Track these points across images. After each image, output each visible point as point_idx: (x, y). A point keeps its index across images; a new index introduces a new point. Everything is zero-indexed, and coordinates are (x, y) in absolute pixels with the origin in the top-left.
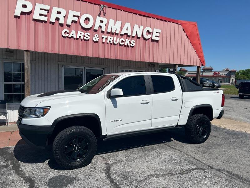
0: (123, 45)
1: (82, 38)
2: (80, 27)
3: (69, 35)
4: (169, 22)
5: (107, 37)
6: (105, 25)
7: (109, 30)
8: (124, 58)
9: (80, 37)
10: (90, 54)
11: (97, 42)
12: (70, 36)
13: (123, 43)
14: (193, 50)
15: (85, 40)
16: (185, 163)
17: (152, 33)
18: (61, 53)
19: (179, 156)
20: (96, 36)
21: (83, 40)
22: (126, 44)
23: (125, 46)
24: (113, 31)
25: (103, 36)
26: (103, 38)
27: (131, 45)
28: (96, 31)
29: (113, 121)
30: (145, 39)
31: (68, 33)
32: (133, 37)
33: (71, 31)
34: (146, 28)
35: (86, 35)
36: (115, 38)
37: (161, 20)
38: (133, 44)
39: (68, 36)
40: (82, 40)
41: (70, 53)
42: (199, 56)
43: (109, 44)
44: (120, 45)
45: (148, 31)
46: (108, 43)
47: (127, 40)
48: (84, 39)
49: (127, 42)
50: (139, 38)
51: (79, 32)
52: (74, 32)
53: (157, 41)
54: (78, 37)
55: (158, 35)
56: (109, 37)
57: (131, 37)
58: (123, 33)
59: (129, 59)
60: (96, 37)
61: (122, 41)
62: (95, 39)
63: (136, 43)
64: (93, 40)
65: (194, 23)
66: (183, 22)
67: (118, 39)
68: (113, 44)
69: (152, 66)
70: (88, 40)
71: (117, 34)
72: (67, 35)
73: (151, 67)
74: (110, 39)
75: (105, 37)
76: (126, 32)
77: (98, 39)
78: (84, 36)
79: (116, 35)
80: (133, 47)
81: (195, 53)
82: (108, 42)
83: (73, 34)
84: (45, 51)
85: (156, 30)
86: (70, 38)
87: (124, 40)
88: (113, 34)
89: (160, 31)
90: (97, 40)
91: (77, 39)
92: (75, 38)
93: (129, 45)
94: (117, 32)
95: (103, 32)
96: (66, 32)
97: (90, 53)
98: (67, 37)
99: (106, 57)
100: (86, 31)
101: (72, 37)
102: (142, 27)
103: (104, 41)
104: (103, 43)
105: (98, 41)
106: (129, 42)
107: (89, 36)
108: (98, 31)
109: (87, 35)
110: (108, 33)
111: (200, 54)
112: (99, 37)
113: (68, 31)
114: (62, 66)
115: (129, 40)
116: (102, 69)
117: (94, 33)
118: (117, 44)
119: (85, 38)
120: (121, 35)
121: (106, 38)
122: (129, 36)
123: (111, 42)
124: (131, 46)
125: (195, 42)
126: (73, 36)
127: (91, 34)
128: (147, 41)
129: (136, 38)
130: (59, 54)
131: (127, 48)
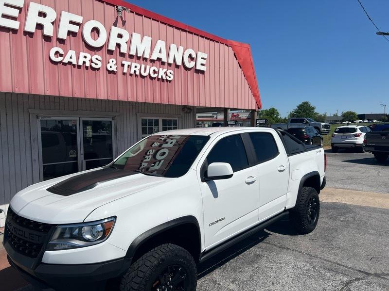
0: (155, 78)
1: (88, 64)
2: (82, 44)
3: (63, 59)
4: (216, 42)
5: (129, 63)
6: (126, 42)
7: (133, 52)
8: (158, 101)
9: (84, 63)
10: (103, 96)
11: (113, 72)
12: (66, 61)
13: (156, 75)
14: (247, 86)
15: (94, 69)
16: (328, 275)
17: (195, 59)
18: (49, 93)
19: (308, 262)
20: (113, 61)
21: (89, 68)
22: (160, 77)
23: (159, 79)
24: (140, 55)
25: (124, 62)
26: (123, 65)
27: (168, 78)
28: (110, 52)
29: (213, 223)
30: (186, 69)
31: (61, 55)
32: (170, 65)
33: (66, 53)
34: (187, 50)
35: (94, 60)
36: (143, 66)
37: (206, 38)
38: (170, 77)
39: (62, 61)
40: (87, 68)
41: (66, 93)
42: (255, 95)
43: (134, 76)
44: (152, 78)
45: (190, 56)
46: (131, 75)
47: (161, 69)
48: (91, 66)
49: (162, 73)
50: (177, 67)
51: (82, 54)
52: (72, 53)
53: (202, 72)
54: (81, 63)
55: (204, 62)
56: (134, 65)
57: (166, 64)
58: (154, 57)
59: (166, 102)
60: (111, 64)
61: (154, 72)
62: (111, 67)
63: (174, 75)
64: (107, 70)
65: (246, 45)
66: (235, 43)
67: (148, 67)
68: (139, 76)
69: (188, 111)
70: (98, 69)
71: (146, 59)
72: (60, 59)
73: (186, 113)
74: (136, 67)
75: (126, 63)
76: (160, 56)
77: (116, 66)
78: (91, 61)
79: (143, 61)
80: (170, 81)
81: (250, 91)
82: (132, 72)
83: (71, 58)
84: (17, 91)
85: (201, 55)
86: (65, 64)
87: (157, 70)
88: (139, 58)
89: (205, 56)
90: (114, 68)
91: (79, 67)
92: (74, 65)
93: (164, 77)
94: (147, 56)
95: (122, 55)
96: (57, 53)
97: (102, 91)
98: (60, 62)
99: (130, 100)
100: (94, 52)
101: (70, 63)
102: (181, 48)
103: (125, 71)
104: (124, 74)
105: (115, 70)
106: (165, 73)
107: (100, 61)
108: (114, 53)
109: (97, 59)
110: (131, 57)
111: (256, 92)
112: (116, 64)
113: (61, 52)
114: (37, 117)
115: (165, 70)
116: (111, 120)
117: (108, 56)
118: (146, 76)
119: (93, 65)
120: (152, 61)
121: (129, 66)
122: (163, 63)
123: (138, 73)
124: (167, 80)
125: (249, 74)
126: (70, 60)
127: (102, 58)
128: (189, 72)
129: (173, 66)
130: (45, 96)
131: (162, 83)
